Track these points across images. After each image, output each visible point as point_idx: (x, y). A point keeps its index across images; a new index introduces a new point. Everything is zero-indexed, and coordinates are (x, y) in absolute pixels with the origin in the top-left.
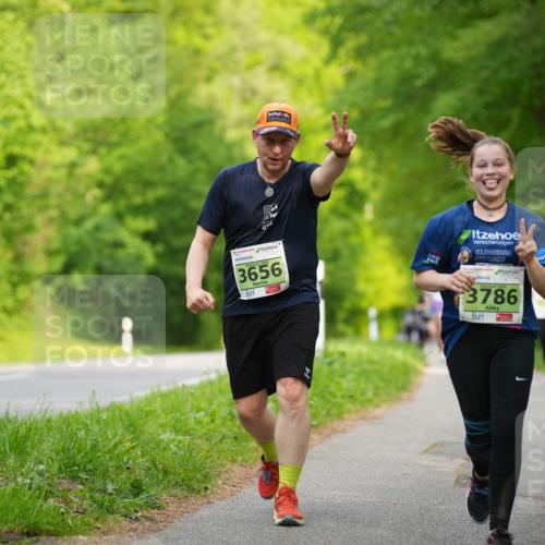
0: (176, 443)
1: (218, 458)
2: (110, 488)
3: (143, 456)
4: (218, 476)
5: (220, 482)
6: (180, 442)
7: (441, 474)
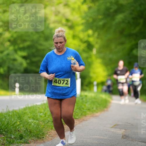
0: (34, 123)
1: (47, 128)
2: (13, 137)
3: (23, 127)
4: (47, 133)
5: (48, 136)
6: (35, 122)
7: (117, 134)
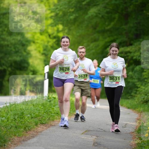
4: (9, 141)
7: (88, 141)
